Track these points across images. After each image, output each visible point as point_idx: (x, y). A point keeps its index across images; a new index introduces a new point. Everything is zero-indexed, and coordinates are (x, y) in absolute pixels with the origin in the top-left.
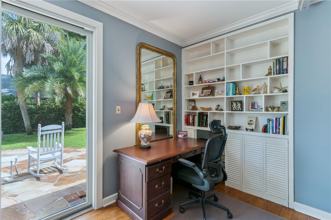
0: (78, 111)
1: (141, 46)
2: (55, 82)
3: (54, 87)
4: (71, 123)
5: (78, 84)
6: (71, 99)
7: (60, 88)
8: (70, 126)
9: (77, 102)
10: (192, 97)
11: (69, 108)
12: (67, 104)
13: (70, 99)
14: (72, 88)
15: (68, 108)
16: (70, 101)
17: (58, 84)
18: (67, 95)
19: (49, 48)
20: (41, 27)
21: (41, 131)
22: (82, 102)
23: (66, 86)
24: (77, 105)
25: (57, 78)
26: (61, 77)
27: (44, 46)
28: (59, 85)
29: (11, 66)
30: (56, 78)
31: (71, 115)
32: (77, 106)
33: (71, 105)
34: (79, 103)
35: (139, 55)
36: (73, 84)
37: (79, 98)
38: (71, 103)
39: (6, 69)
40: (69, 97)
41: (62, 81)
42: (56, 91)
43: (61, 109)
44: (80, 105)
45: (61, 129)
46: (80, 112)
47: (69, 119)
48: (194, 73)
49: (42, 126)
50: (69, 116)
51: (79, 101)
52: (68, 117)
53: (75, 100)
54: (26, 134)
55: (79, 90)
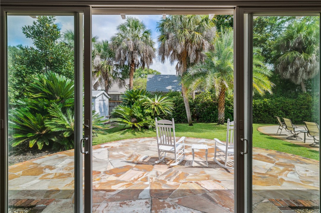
2: (213, 77)
4: (224, 118)
6: (223, 93)
7: (218, 82)
8: (223, 121)
11: (222, 103)
16: (223, 95)
19: (207, 45)
20: (201, 28)
24: (227, 99)
27: (203, 44)
28: (217, 79)
29: (178, 67)
30: (213, 73)
31: (224, 109)
34: (229, 97)
38: (224, 97)
39: (176, 70)
41: (219, 76)
46: (230, 106)
47: (222, 113)
50: (222, 110)
52: (221, 112)
54: (188, 124)
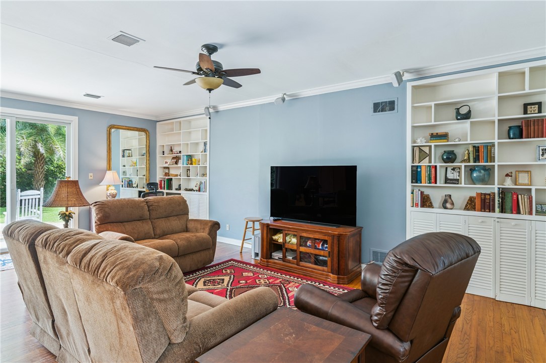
0: (53, 178)
1: (111, 127)
2: (19, 136)
3: (19, 144)
5: (55, 139)
6: (42, 160)
7: (27, 145)
9: (51, 164)
10: (166, 165)
11: (40, 173)
12: (36, 167)
13: (40, 159)
14: (45, 144)
15: (38, 173)
16: (41, 162)
17: (24, 139)
18: (36, 154)
21: (21, 196)
22: (60, 163)
23: (36, 141)
24: (52, 168)
25: (22, 130)
26: (28, 128)
28: (26, 140)
30: (20, 130)
32: (52, 170)
33: (42, 169)
34: (56, 166)
35: (109, 134)
36: (46, 138)
37: (56, 158)
38: (42, 165)
40: (40, 156)
41: (30, 135)
42: (22, 149)
43: (23, 174)
44: (56, 168)
45: (39, 195)
46: (56, 179)
48: (165, 145)
49: (21, 192)
50: (40, 185)
51: (55, 162)
53: (49, 161)
55: (55, 148)
